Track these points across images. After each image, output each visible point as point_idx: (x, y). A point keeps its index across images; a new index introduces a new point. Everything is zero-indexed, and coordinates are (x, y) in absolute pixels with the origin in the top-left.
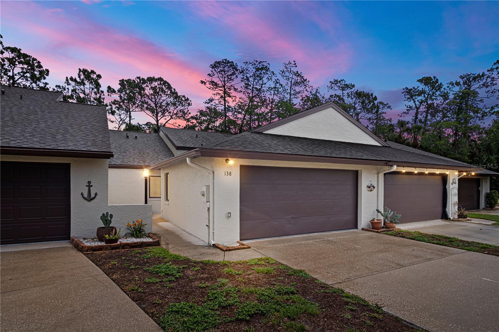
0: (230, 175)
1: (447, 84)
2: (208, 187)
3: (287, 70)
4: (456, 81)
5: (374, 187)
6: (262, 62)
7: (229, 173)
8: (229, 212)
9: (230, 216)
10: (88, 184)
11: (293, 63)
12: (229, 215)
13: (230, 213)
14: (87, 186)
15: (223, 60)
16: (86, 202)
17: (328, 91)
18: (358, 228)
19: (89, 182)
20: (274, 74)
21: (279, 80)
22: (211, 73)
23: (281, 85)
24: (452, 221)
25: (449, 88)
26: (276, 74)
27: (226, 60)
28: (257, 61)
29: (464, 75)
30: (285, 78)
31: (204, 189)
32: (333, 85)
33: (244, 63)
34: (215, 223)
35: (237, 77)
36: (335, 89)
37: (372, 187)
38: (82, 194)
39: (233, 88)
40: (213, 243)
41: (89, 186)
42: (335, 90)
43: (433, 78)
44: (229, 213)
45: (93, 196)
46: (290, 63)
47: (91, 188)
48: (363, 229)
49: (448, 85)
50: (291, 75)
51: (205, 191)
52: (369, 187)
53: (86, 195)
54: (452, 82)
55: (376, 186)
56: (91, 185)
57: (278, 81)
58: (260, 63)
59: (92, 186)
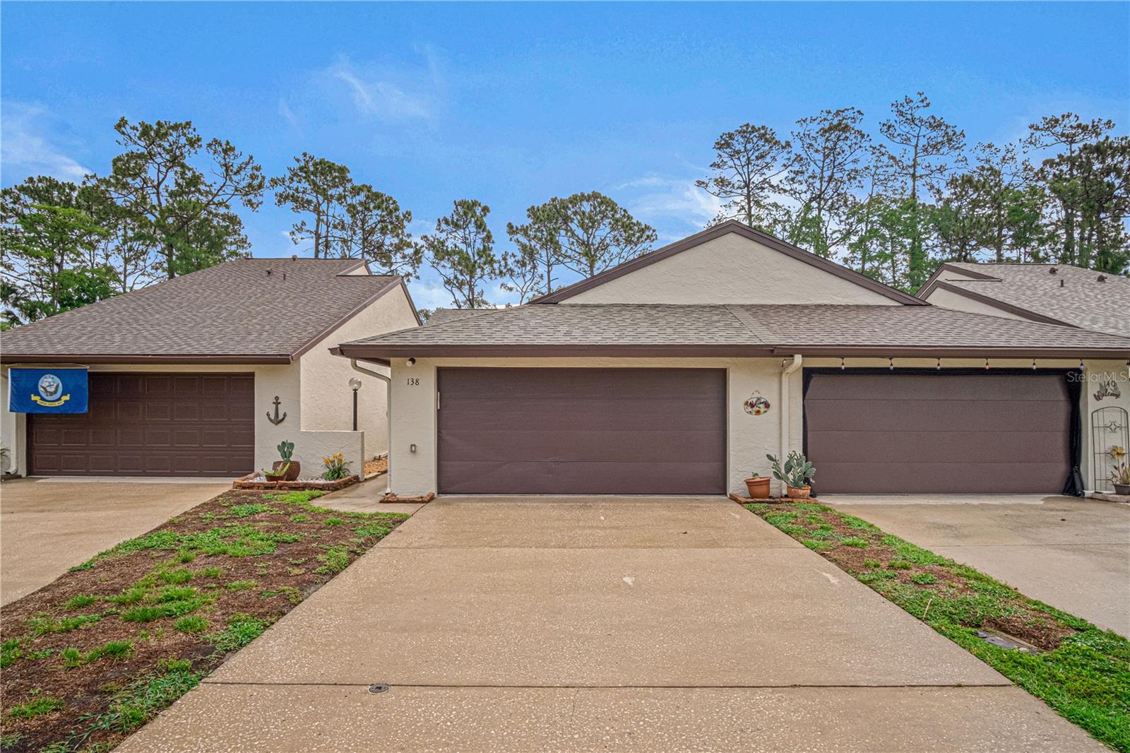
3: (904, 119)
5: (767, 405)
6: (843, 111)
7: (415, 382)
9: (416, 451)
10: (275, 401)
11: (916, 98)
12: (413, 449)
14: (274, 403)
15: (741, 127)
16: (273, 425)
17: (1024, 153)
18: (727, 494)
19: (277, 398)
20: (863, 136)
21: (885, 148)
22: (718, 160)
23: (893, 158)
24: (1089, 500)
26: (868, 136)
27: (747, 125)
28: (829, 112)
30: (898, 139)
32: (1038, 133)
33: (799, 122)
35: (776, 160)
36: (1044, 144)
37: (762, 406)
38: (268, 415)
39: (766, 185)
41: (277, 403)
42: (1047, 145)
44: (412, 445)
45: (281, 417)
46: (909, 101)
47: (279, 405)
48: (731, 497)
50: (917, 129)
52: (752, 405)
53: (272, 417)
55: (774, 403)
56: (279, 401)
57: (883, 150)
58: (837, 113)
59: (280, 403)
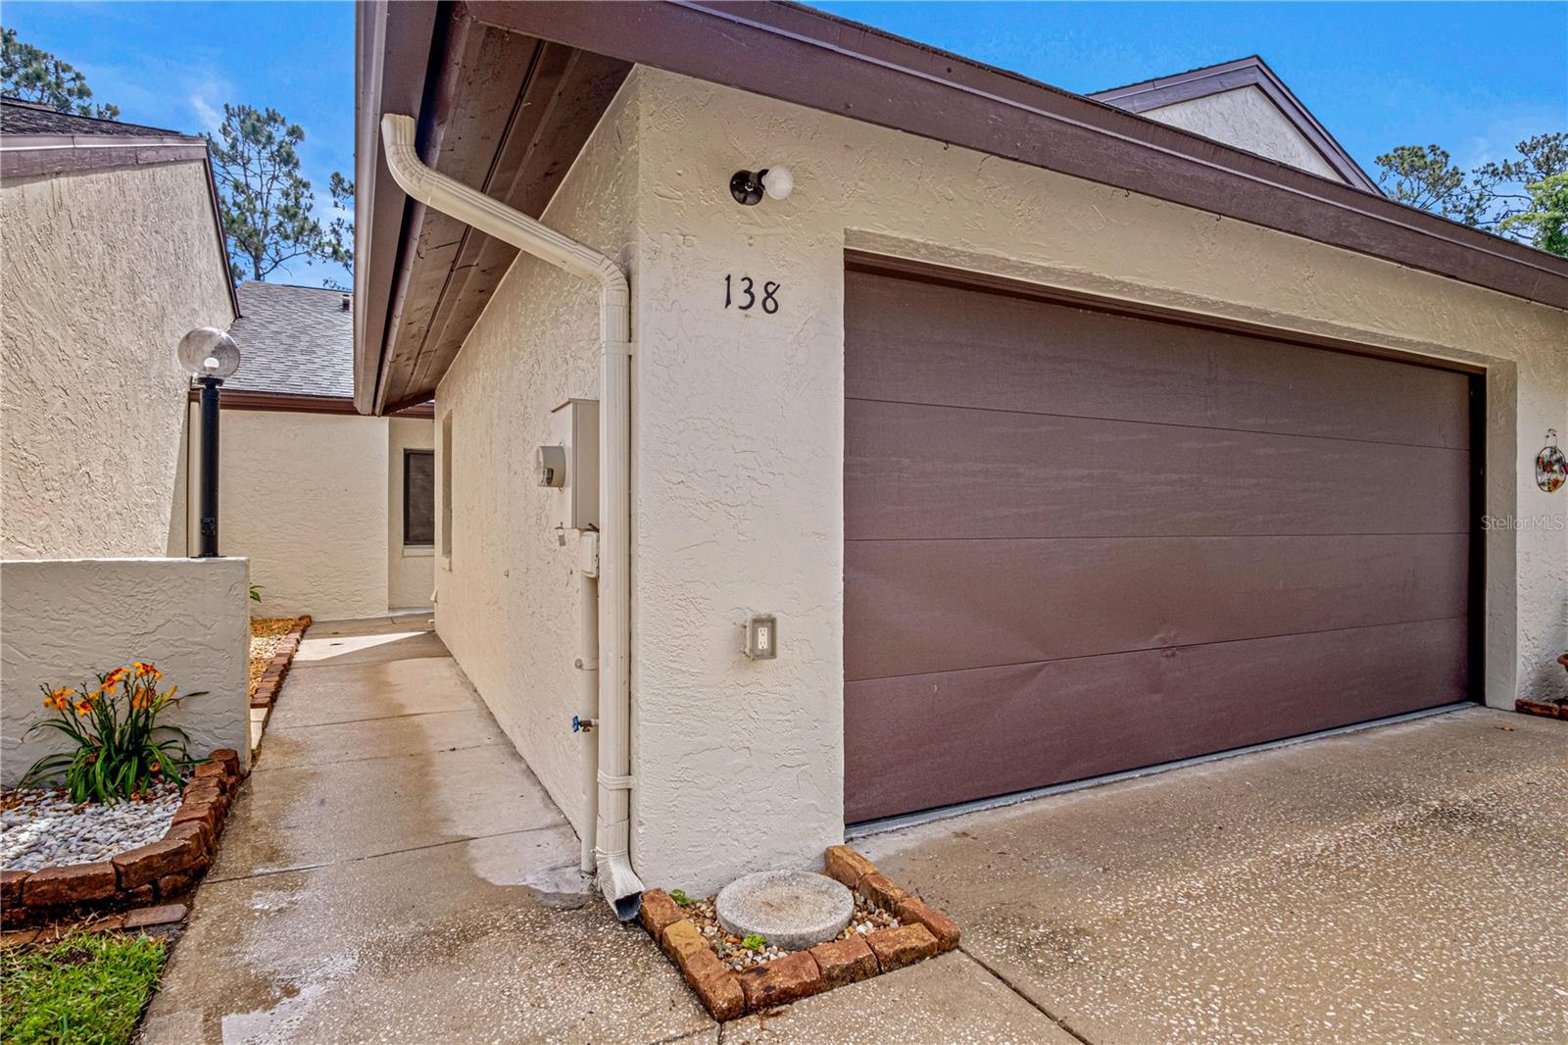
0: (770, 305)
1: (1473, 171)
2: (586, 412)
4: (1506, 161)
7: (759, 293)
8: (763, 611)
9: (772, 653)
12: (763, 641)
13: (771, 622)
18: (1487, 702)
25: (1479, 186)
29: (1535, 141)
31: (562, 433)
34: (639, 714)
40: (621, 882)
43: (1426, 151)
44: (758, 622)
48: (1522, 708)
49: (1475, 177)
51: (569, 444)
52: (1547, 466)
54: (1493, 165)
